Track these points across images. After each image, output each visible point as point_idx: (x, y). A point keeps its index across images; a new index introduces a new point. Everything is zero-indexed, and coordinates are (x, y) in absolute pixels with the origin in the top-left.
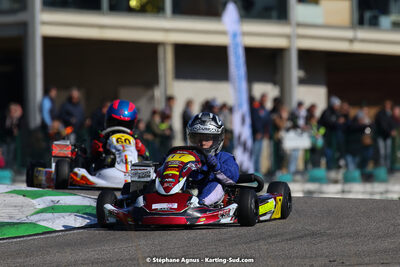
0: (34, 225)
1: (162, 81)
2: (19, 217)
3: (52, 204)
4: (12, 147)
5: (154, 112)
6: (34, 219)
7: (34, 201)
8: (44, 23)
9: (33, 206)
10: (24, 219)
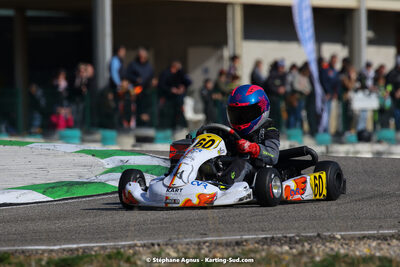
0: (103, 184)
1: (230, 42)
2: (88, 176)
3: (121, 164)
4: (81, 106)
5: (221, 73)
6: (103, 178)
7: (103, 161)
9: (102, 165)
10: (93, 179)
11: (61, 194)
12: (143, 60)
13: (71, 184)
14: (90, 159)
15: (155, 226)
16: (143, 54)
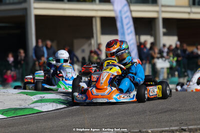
0: (32, 109)
1: (95, 35)
2: (24, 105)
3: (41, 98)
4: (21, 71)
5: (91, 52)
6: (32, 106)
7: (32, 97)
8: (35, 8)
9: (31, 99)
10: (27, 106)
11: (11, 114)
12: (49, 46)
13: (16, 109)
14: (25, 96)
15: (58, 129)
16: (49, 43)
